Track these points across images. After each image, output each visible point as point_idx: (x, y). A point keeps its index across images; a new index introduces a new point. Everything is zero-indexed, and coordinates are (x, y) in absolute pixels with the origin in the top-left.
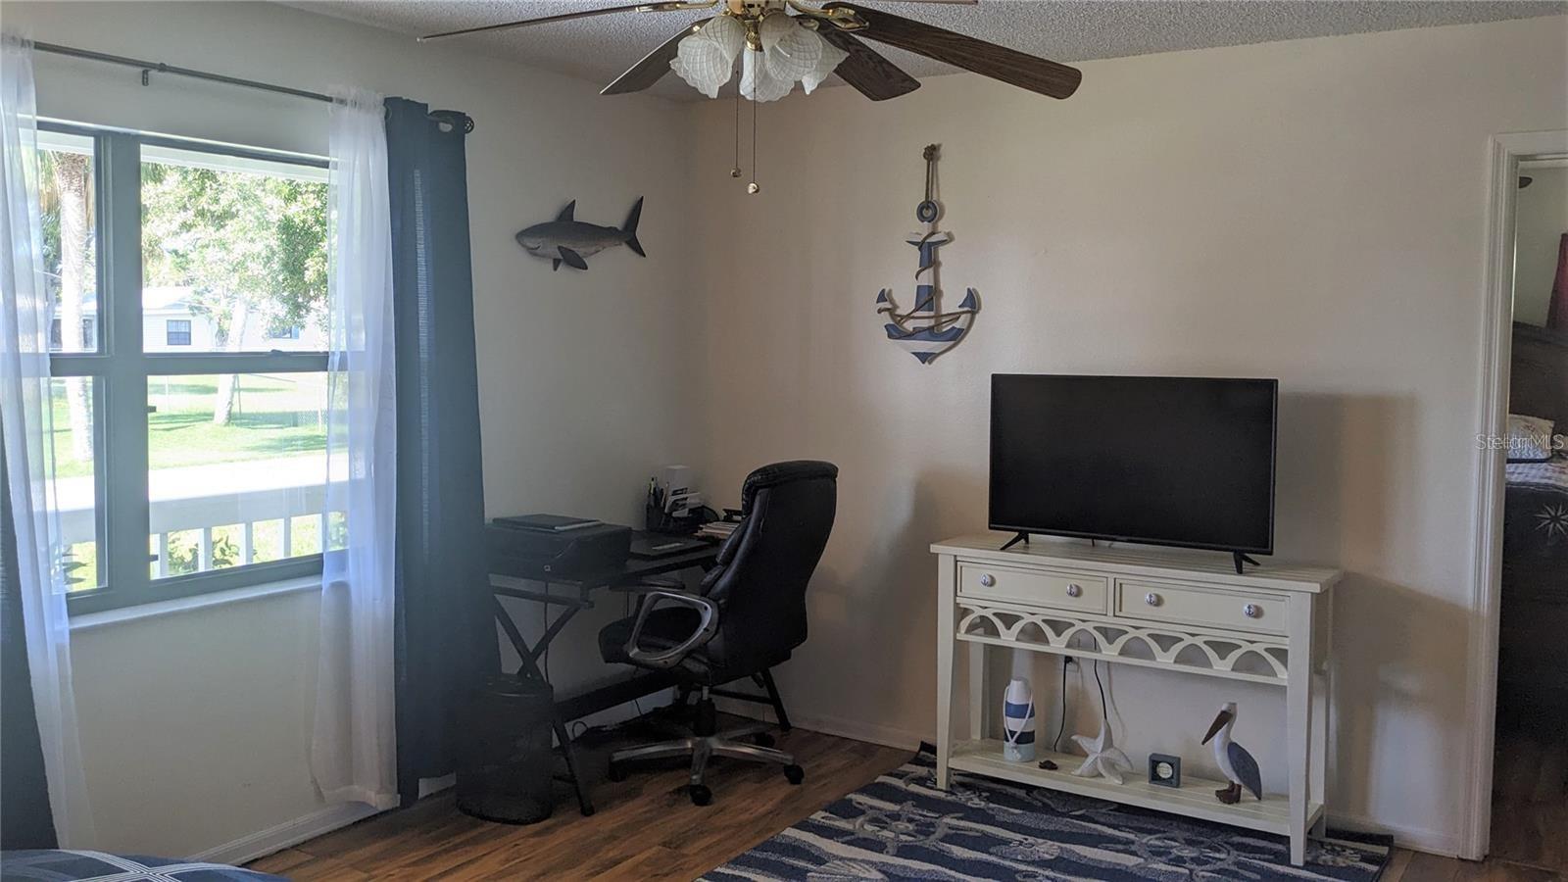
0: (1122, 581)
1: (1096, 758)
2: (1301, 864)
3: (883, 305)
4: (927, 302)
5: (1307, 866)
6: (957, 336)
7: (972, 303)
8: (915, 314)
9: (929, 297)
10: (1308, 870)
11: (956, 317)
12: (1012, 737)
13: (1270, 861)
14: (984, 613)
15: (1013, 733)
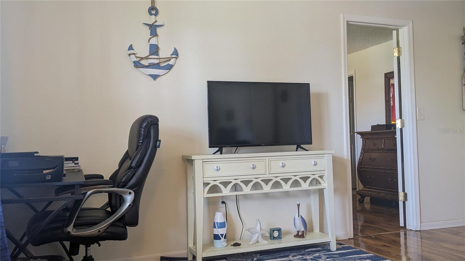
0: (271, 160)
1: (259, 235)
2: (336, 250)
3: (131, 52)
4: (156, 52)
5: (337, 250)
6: (169, 67)
7: (176, 53)
8: (150, 57)
9: (154, 50)
10: (338, 251)
11: (169, 59)
12: (222, 237)
13: (326, 252)
14: (215, 183)
15: (222, 235)
